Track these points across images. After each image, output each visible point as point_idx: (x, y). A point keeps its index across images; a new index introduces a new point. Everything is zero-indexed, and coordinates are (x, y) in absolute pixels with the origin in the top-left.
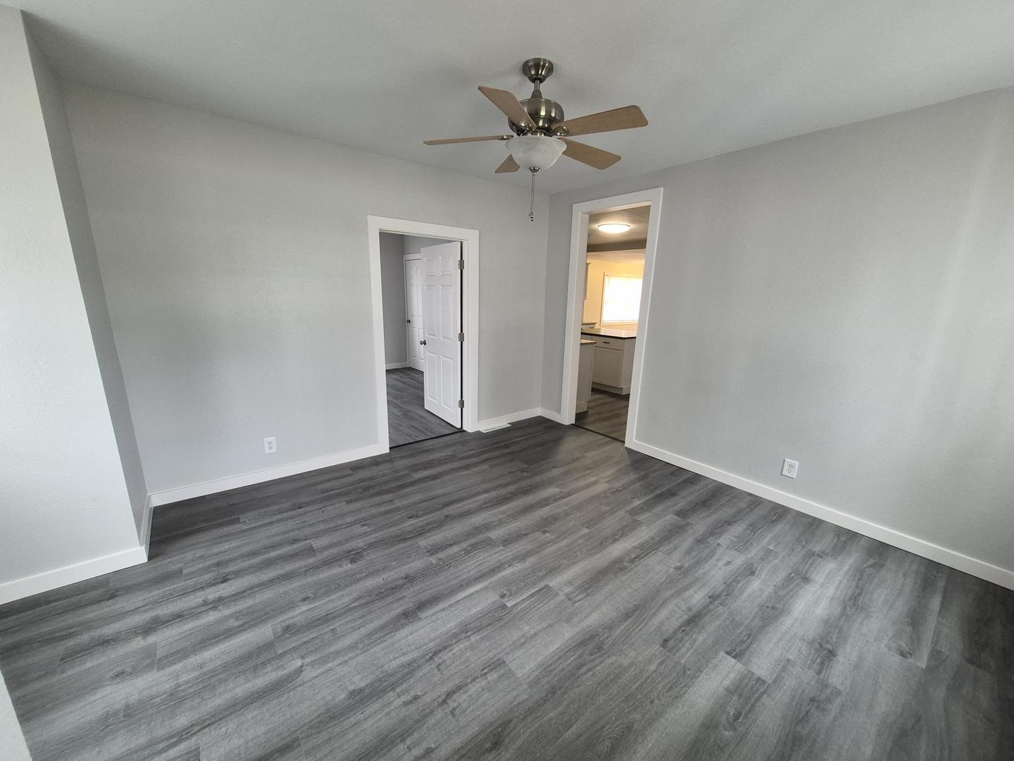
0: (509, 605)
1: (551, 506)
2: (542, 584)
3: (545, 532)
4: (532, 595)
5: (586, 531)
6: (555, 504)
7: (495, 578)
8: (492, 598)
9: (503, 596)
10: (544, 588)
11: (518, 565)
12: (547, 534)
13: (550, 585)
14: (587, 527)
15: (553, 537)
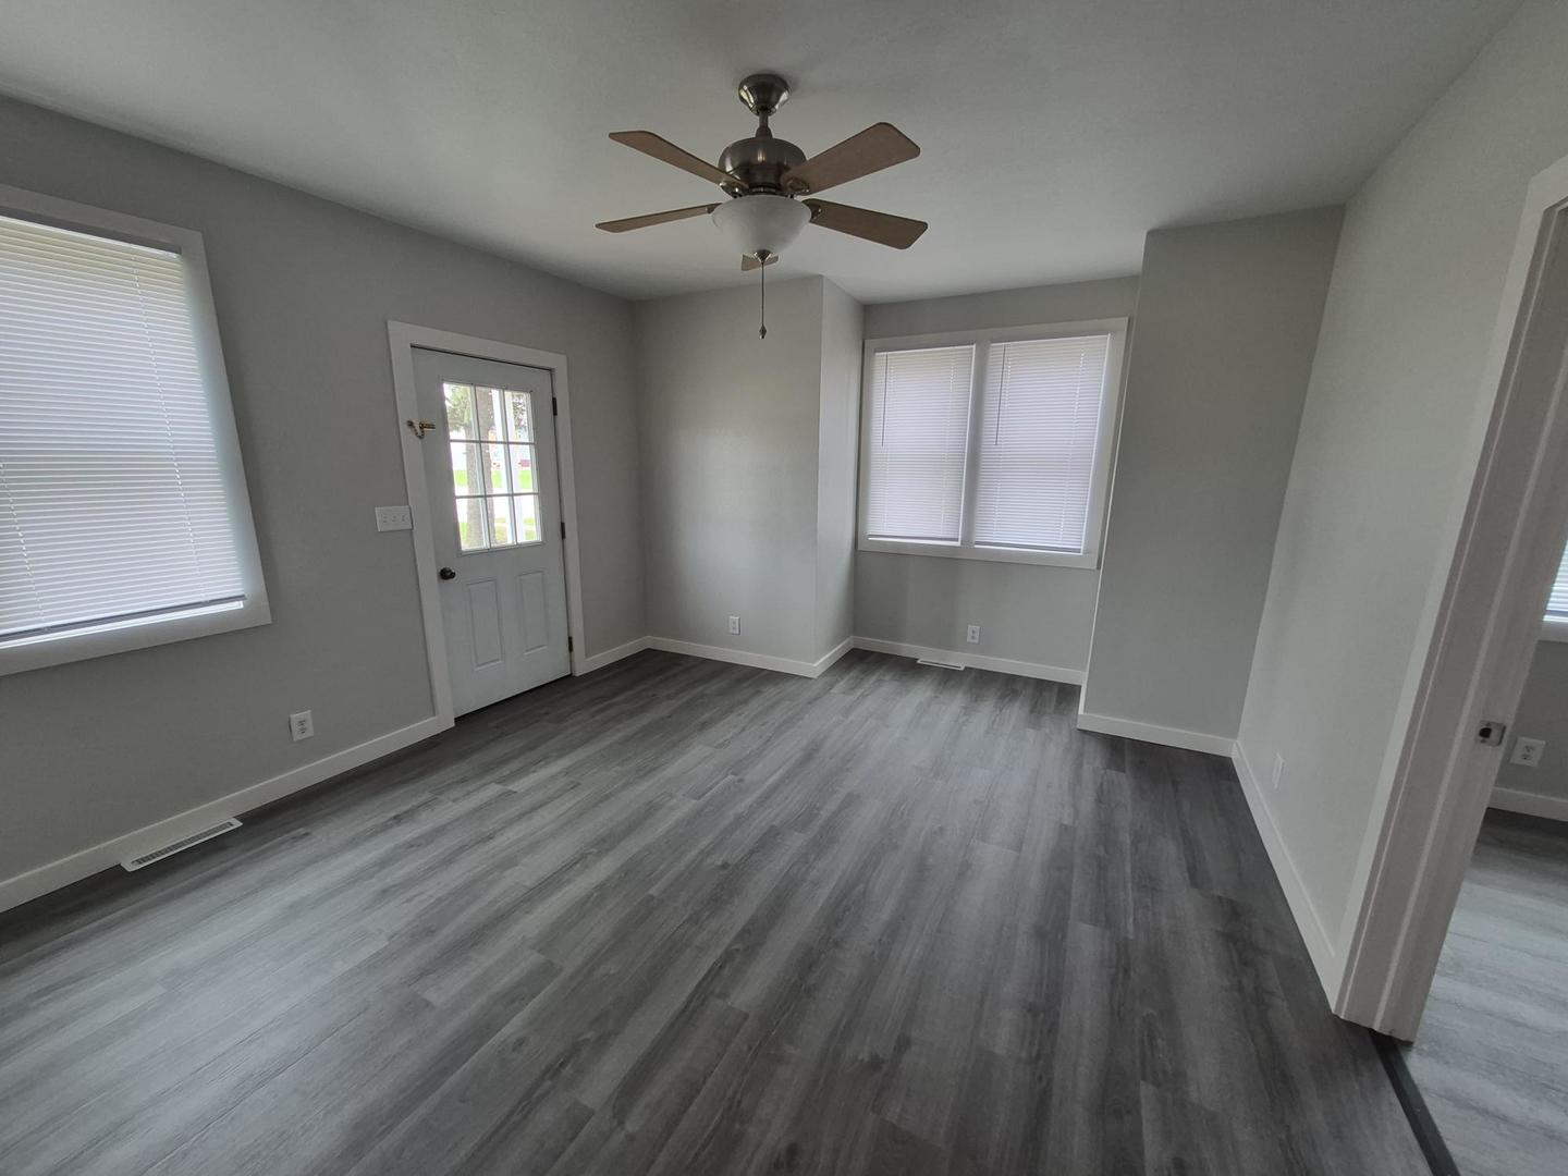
0: (730, 777)
1: (733, 935)
2: (702, 801)
3: (725, 866)
4: (710, 789)
5: (653, 891)
6: (727, 940)
7: (758, 793)
8: (750, 776)
9: (741, 780)
10: (700, 797)
11: (740, 811)
12: (719, 863)
13: (694, 802)
14: (652, 897)
15: (709, 861)
